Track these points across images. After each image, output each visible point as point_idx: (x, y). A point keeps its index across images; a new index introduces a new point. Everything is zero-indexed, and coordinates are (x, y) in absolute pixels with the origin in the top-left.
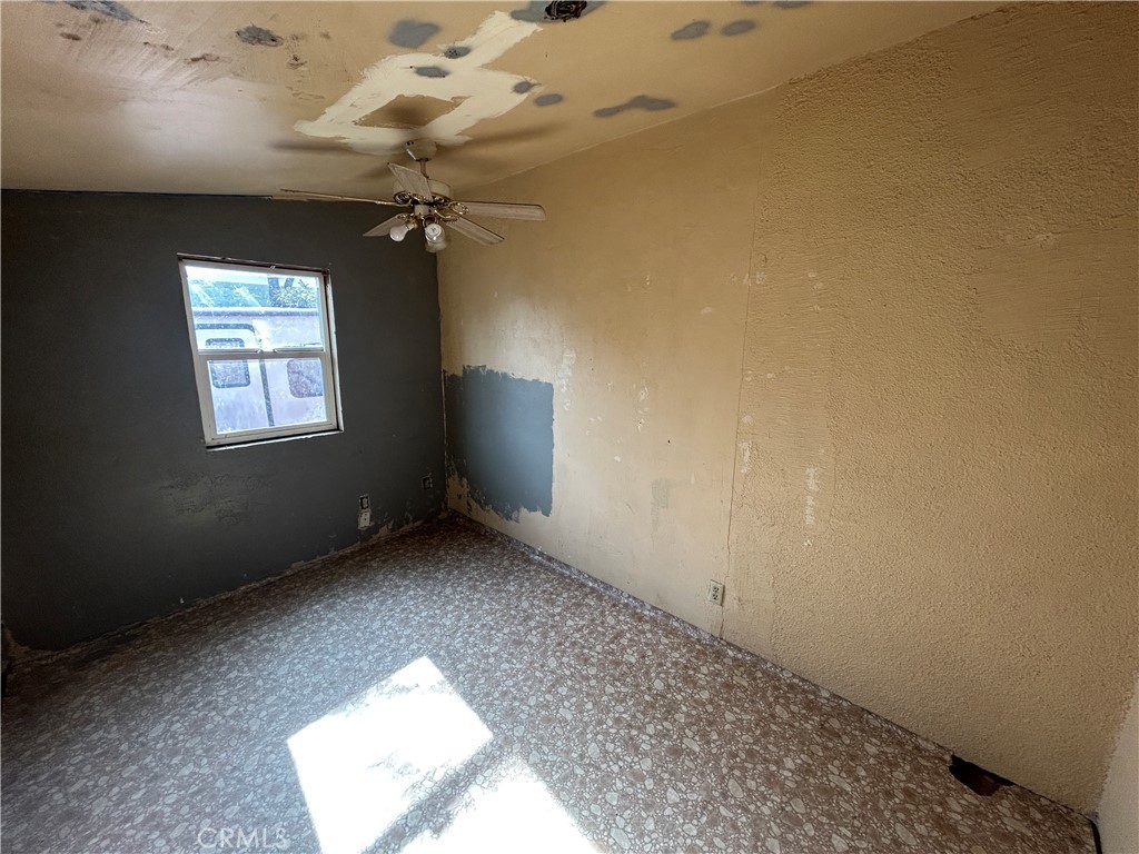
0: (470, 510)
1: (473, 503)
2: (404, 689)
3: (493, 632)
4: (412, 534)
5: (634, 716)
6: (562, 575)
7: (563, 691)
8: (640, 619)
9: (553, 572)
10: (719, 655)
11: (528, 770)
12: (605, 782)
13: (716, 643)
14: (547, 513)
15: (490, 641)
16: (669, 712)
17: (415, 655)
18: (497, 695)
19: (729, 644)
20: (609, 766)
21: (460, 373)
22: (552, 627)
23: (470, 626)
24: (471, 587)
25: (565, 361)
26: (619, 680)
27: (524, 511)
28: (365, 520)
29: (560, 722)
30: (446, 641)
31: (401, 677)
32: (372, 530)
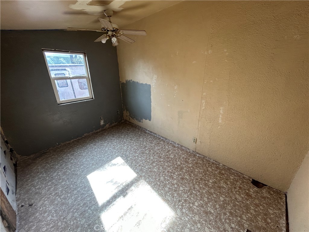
0: (130, 119)
1: (130, 118)
2: (115, 165)
3: (137, 150)
4: (115, 126)
5: (172, 170)
6: (154, 136)
7: (154, 164)
8: (174, 147)
9: (152, 135)
10: (195, 156)
11: (146, 183)
12: (165, 186)
13: (194, 153)
14: (150, 120)
15: (136, 153)
16: (181, 170)
17: (117, 156)
18: (138, 166)
19: (197, 153)
20: (166, 182)
21: (125, 82)
22: (152, 149)
23: (131, 149)
24: (131, 139)
25: (154, 78)
26: (169, 162)
27: (144, 120)
28: (102, 123)
29: (154, 172)
30: (125, 153)
31: (114, 162)
32: (104, 125)
